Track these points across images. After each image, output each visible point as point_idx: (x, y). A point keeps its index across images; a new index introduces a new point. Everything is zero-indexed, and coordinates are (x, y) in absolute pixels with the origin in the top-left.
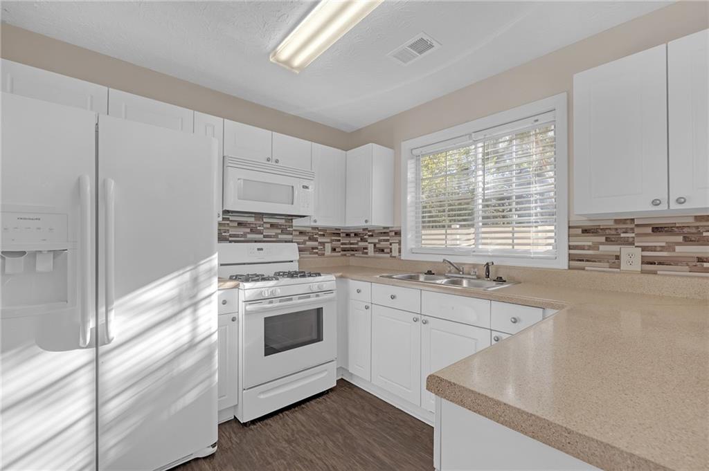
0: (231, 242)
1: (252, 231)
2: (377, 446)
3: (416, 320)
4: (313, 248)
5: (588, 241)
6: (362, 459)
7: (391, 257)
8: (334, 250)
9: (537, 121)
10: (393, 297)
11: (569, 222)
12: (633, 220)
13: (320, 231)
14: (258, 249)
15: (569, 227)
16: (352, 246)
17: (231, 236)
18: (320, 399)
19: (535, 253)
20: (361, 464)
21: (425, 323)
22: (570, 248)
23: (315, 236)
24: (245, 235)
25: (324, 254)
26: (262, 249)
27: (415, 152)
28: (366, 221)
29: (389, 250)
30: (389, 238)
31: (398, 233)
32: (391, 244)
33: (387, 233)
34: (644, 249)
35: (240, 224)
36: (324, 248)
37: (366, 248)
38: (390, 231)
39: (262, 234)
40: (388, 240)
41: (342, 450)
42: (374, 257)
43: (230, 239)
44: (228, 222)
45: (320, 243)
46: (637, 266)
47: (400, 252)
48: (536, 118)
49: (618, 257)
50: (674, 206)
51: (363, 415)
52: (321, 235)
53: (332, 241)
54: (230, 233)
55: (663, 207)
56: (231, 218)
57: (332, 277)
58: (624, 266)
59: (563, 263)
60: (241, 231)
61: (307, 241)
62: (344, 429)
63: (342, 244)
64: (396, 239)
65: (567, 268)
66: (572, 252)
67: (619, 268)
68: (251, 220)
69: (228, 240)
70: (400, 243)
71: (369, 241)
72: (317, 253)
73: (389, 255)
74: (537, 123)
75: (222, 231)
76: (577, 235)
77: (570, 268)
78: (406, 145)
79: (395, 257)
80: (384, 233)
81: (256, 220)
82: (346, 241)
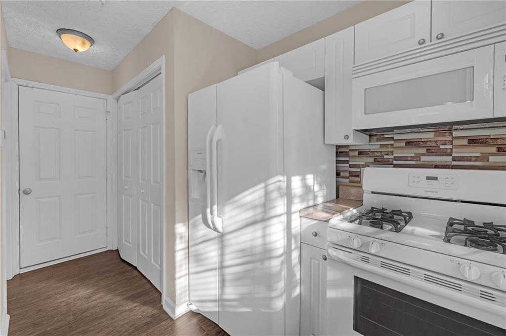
0: (396, 166)
1: (429, 152)
14: (428, 178)
17: (395, 159)
24: (417, 157)
26: (436, 179)
35: (409, 143)
39: (450, 155)
43: (395, 162)
44: (392, 142)
54: (395, 155)
56: (396, 137)
60: (411, 152)
68: (430, 136)
69: (391, 164)
75: (383, 154)
81: (435, 135)
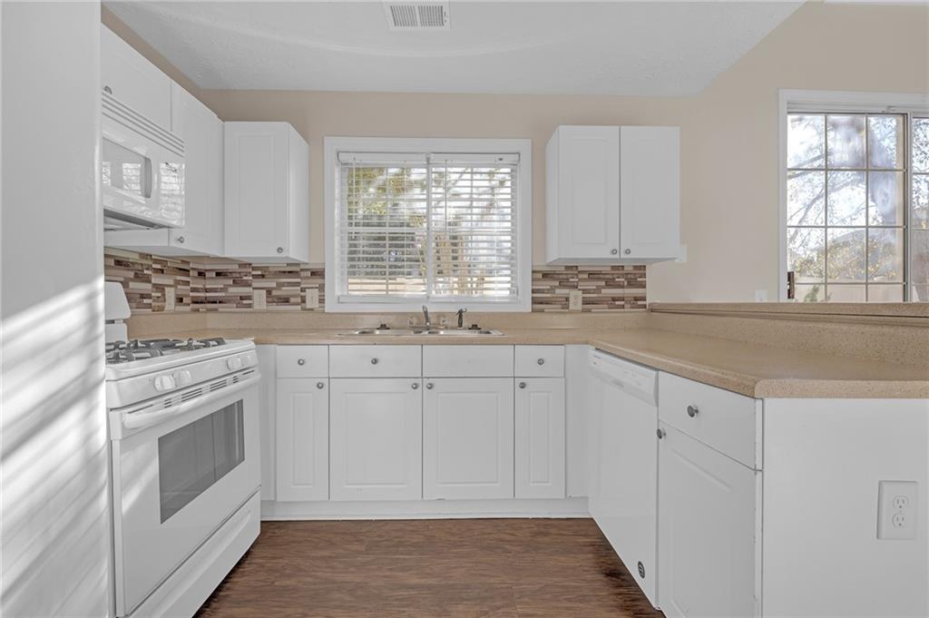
2: (400, 574)
3: (415, 386)
4: (143, 296)
5: (546, 285)
6: (401, 600)
7: (304, 309)
8: (180, 300)
9: (501, 159)
10: (375, 361)
11: (532, 266)
12: (577, 267)
13: (156, 261)
15: (533, 272)
16: (208, 294)
18: (247, 567)
19: (499, 298)
20: (407, 606)
21: (431, 387)
22: (533, 291)
23: (145, 272)
25: (161, 309)
27: (343, 157)
28: (280, 250)
29: (299, 300)
30: (299, 280)
31: (318, 274)
32: (303, 290)
33: (297, 272)
34: (584, 291)
36: (164, 295)
37: (249, 298)
38: (302, 270)
40: (298, 284)
41: (364, 608)
42: (268, 312)
45: (154, 285)
46: (579, 306)
47: (322, 301)
48: (501, 156)
49: (567, 299)
50: (623, 256)
51: (342, 551)
52: (156, 271)
53: (177, 283)
55: (617, 256)
57: (248, 344)
58: (572, 307)
59: (528, 307)
61: (132, 280)
62: (335, 583)
63: (193, 290)
64: (316, 282)
65: (530, 310)
66: (534, 295)
67: (568, 308)
70: (322, 288)
71: (255, 285)
72: (149, 306)
73: (299, 307)
74: (501, 162)
76: (539, 280)
77: (533, 311)
78: (332, 144)
79: (312, 310)
80: (290, 272)
82: (199, 284)
